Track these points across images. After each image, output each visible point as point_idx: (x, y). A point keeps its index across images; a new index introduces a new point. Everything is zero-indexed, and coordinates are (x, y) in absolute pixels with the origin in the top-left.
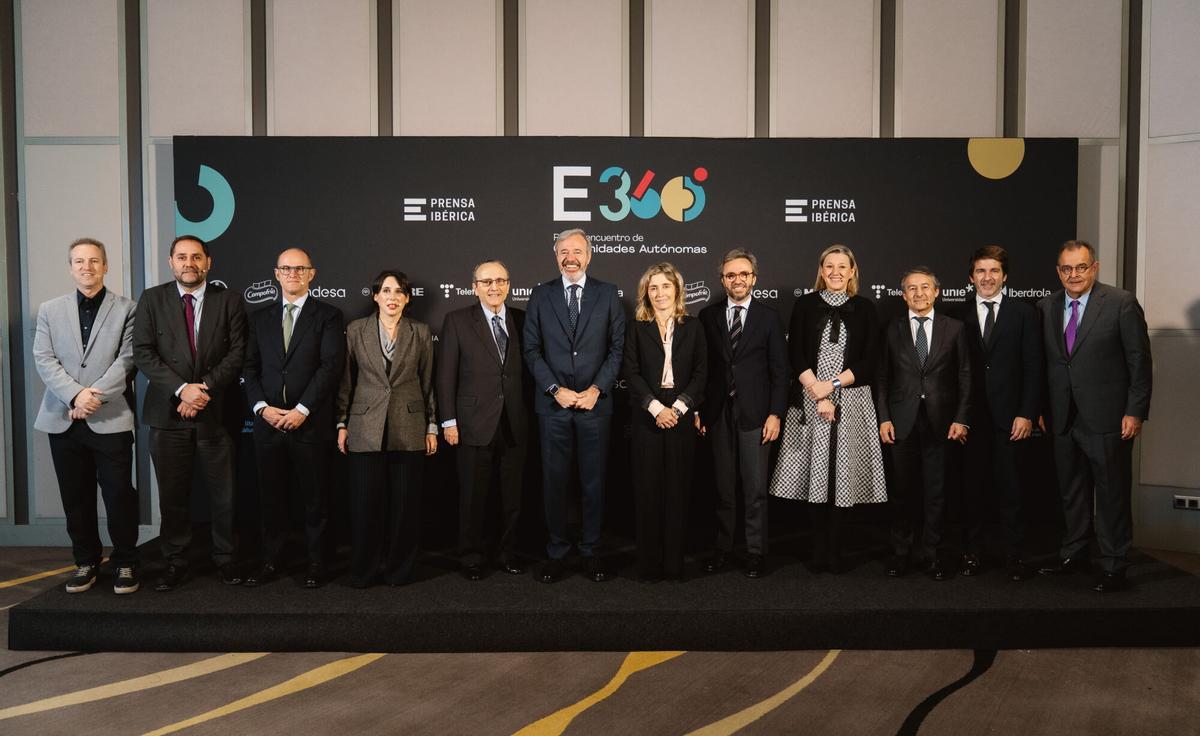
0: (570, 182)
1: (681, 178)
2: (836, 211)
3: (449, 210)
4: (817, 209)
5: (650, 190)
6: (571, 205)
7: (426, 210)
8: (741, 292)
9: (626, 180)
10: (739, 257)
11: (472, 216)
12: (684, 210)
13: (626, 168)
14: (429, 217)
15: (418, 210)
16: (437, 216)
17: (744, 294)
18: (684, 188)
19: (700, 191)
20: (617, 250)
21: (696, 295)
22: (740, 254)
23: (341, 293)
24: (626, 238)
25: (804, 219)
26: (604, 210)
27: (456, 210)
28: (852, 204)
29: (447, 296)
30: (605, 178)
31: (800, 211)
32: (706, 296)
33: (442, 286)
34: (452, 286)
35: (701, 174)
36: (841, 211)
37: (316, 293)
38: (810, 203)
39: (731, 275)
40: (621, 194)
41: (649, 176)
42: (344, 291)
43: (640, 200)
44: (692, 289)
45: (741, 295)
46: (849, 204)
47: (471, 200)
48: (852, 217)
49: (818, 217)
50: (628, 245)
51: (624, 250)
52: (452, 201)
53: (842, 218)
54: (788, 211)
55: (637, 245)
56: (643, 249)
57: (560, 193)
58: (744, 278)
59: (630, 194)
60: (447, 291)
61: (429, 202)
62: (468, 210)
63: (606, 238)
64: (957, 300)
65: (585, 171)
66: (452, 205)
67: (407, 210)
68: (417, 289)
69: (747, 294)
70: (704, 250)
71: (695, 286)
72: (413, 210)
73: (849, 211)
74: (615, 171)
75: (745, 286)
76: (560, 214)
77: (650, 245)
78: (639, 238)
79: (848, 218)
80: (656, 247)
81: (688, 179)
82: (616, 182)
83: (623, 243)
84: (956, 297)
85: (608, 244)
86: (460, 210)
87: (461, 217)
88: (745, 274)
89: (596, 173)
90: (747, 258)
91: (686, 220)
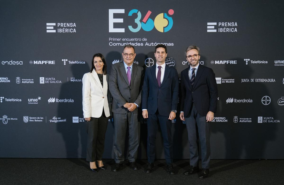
0: (116, 16)
1: (163, 14)
2: (229, 27)
3: (65, 28)
4: (221, 27)
5: (150, 19)
6: (116, 25)
7: (55, 28)
8: (195, 63)
9: (139, 14)
10: (192, 49)
11: (75, 31)
12: (164, 28)
13: (139, 10)
14: (57, 31)
15: (52, 28)
16: (60, 31)
17: (196, 63)
18: (164, 18)
19: (171, 19)
20: (136, 44)
21: (169, 63)
22: (193, 47)
23: (21, 63)
24: (140, 40)
25: (215, 31)
26: (130, 28)
27: (68, 28)
28: (236, 24)
29: (65, 64)
30: (130, 14)
31: (213, 27)
32: (173, 64)
33: (63, 60)
34: (67, 60)
35: (171, 12)
36: (231, 27)
37: (11, 63)
38: (218, 24)
39: (190, 56)
40: (137, 21)
41: (149, 13)
42: (22, 62)
43: (145, 23)
44: (167, 61)
45: (194, 64)
46: (234, 24)
47: (74, 24)
48: (236, 30)
49: (221, 30)
50: (140, 42)
51: (139, 44)
52: (66, 24)
53: (231, 30)
54: (208, 27)
55: (144, 43)
56: (147, 44)
57: (112, 21)
58: (195, 57)
59: (141, 21)
60: (65, 62)
61: (57, 25)
62: (73, 28)
63: (131, 40)
64: (280, 65)
65: (122, 11)
66: (66, 26)
67: (48, 28)
68: (52, 61)
69: (197, 63)
70: (172, 44)
71: (168, 60)
72: (50, 28)
73: (234, 27)
74: (134, 11)
75: (196, 60)
76: (112, 30)
77: (149, 42)
78: (145, 40)
79: (234, 30)
80: (152, 43)
81: (165, 14)
82: (135, 16)
83: (138, 42)
84: (280, 64)
85: (132, 42)
86: (70, 28)
87: (70, 31)
88: (196, 55)
89: (127, 12)
90: (196, 49)
91: (165, 32)
